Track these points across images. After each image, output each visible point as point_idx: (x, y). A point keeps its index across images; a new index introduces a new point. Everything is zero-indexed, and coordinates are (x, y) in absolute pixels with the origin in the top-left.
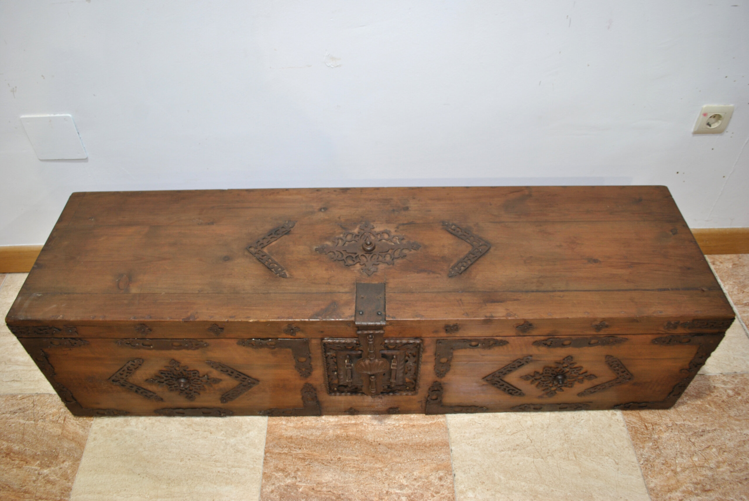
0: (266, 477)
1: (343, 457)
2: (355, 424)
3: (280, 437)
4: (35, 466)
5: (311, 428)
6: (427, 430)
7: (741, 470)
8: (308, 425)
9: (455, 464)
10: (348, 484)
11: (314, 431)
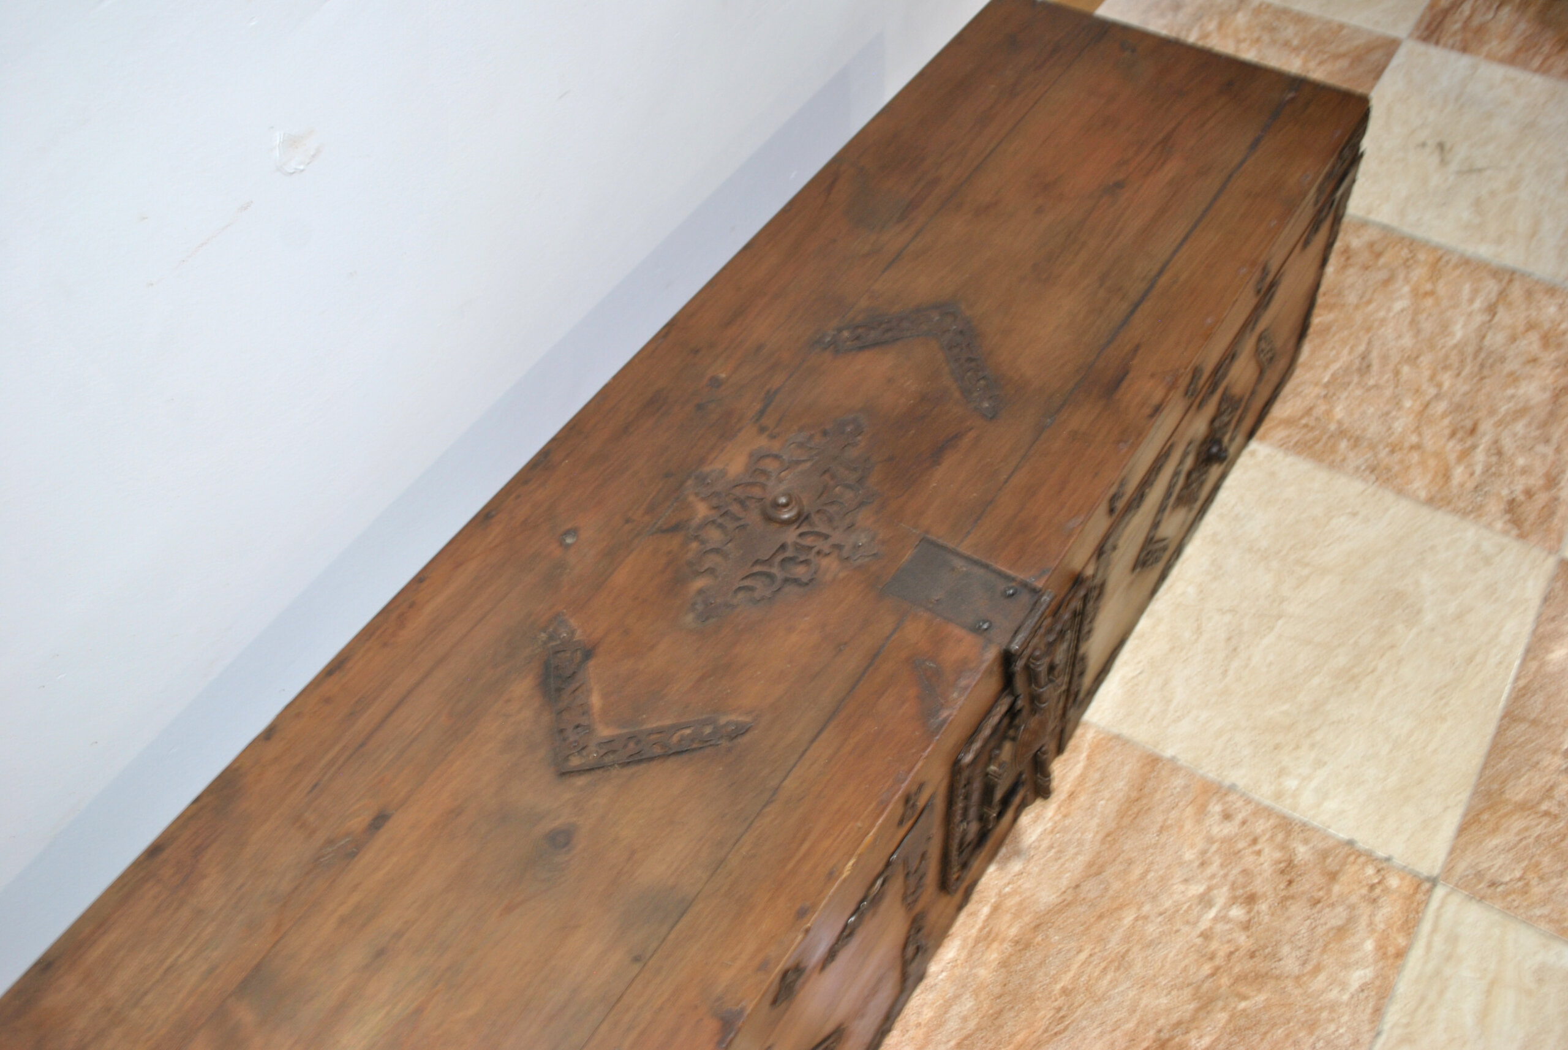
1: (1065, 980)
2: (996, 909)
5: (946, 1012)
6: (1097, 775)
8: (931, 1014)
9: (1210, 770)
10: (1142, 1005)
11: (955, 1009)
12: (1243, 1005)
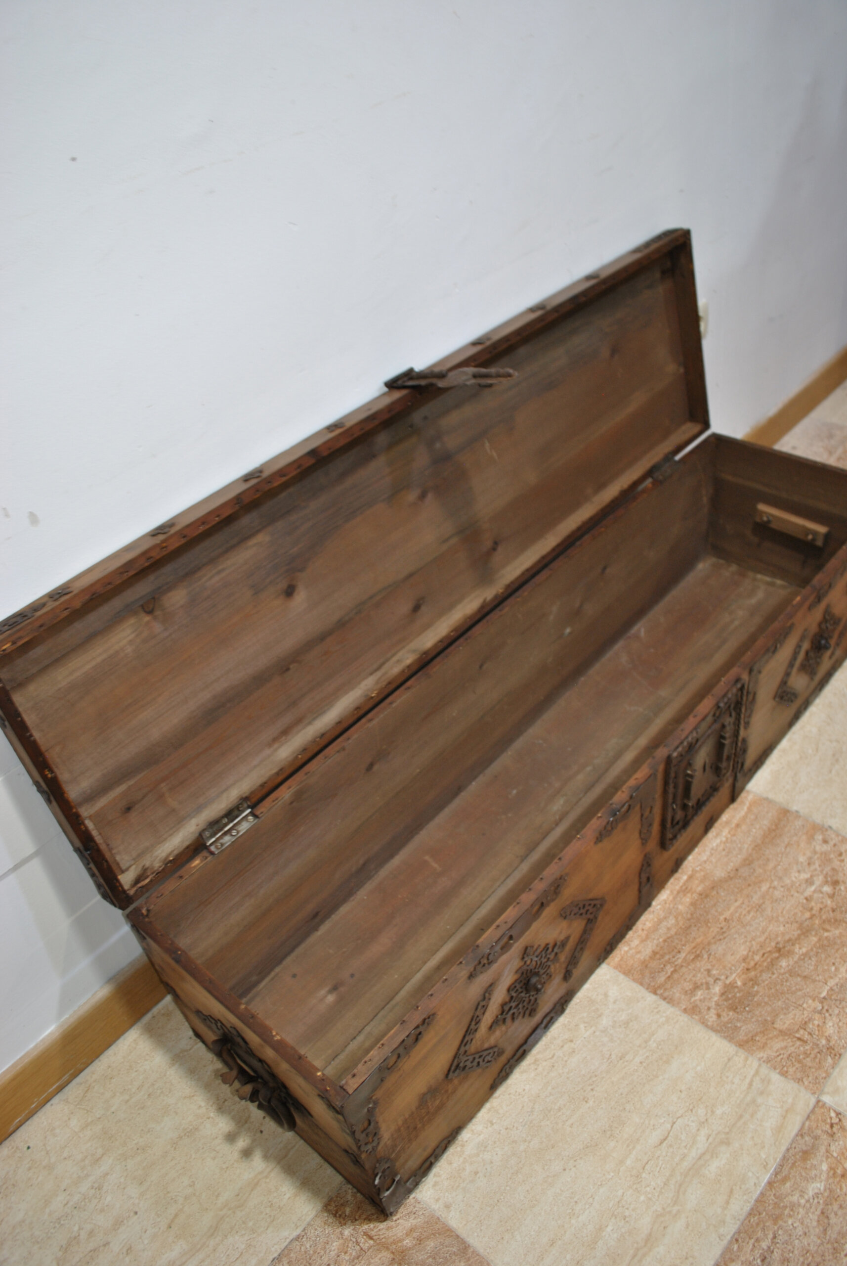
0: (692, 1010)
1: (727, 914)
2: (690, 877)
3: (645, 964)
5: (658, 925)
6: (753, 817)
8: (650, 925)
9: (817, 818)
10: (768, 931)
11: (665, 923)
12: (826, 934)
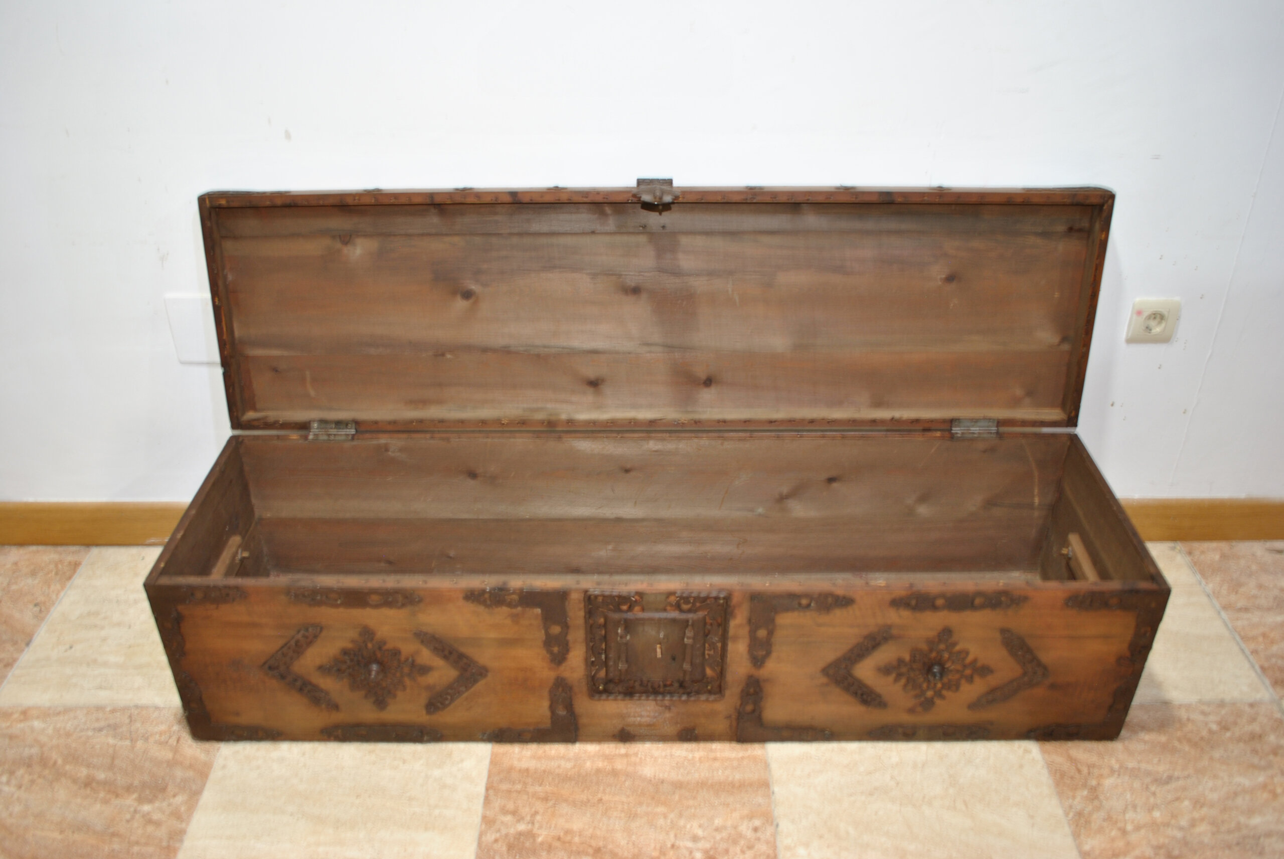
0: (488, 821)
2: (626, 755)
4: (130, 801)
5: (557, 759)
6: (735, 765)
7: (1229, 832)
8: (552, 754)
9: (779, 811)
10: (612, 834)
11: (562, 762)
